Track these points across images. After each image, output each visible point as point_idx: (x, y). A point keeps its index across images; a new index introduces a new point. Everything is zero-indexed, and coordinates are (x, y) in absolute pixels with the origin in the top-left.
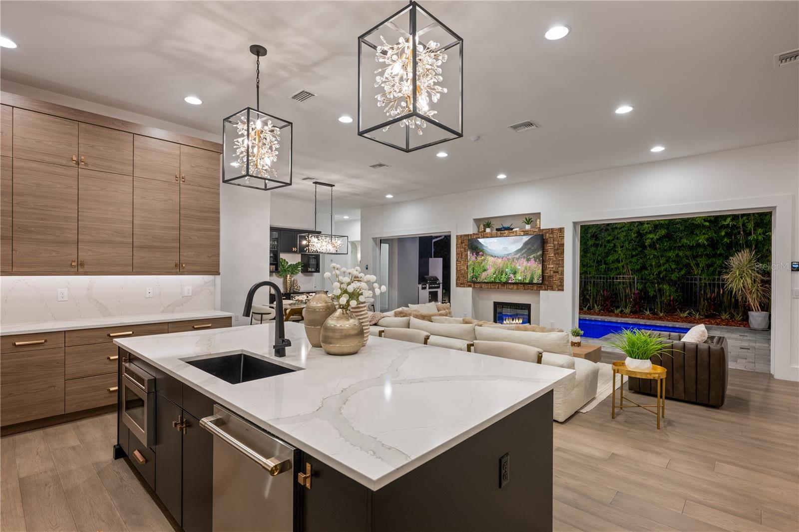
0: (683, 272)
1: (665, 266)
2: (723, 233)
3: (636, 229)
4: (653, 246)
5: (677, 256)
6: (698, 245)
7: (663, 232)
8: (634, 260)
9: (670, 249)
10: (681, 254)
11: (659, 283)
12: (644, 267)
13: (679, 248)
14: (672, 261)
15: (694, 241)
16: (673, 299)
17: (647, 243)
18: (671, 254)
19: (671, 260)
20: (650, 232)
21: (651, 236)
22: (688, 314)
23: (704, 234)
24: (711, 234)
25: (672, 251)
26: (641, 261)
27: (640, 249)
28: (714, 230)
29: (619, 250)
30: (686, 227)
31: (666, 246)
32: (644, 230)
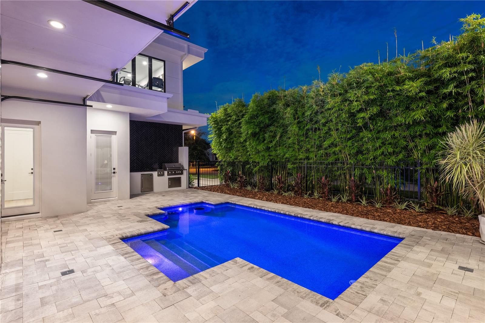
0: (401, 156)
1: (381, 150)
2: (445, 105)
3: (347, 108)
4: (366, 126)
5: (393, 137)
6: (416, 123)
7: (375, 110)
8: (349, 143)
9: (385, 129)
10: (397, 134)
11: (376, 169)
12: (359, 152)
13: (396, 128)
14: (390, 144)
15: (410, 118)
16: (391, 187)
17: (360, 123)
18: (387, 135)
19: (387, 143)
20: (360, 111)
21: (362, 115)
22: (406, 206)
23: (422, 108)
24: (430, 107)
25: (387, 132)
26: (356, 144)
27: (354, 131)
28: (434, 103)
29: (333, 133)
30: (401, 102)
31: (380, 126)
32: (354, 109)
